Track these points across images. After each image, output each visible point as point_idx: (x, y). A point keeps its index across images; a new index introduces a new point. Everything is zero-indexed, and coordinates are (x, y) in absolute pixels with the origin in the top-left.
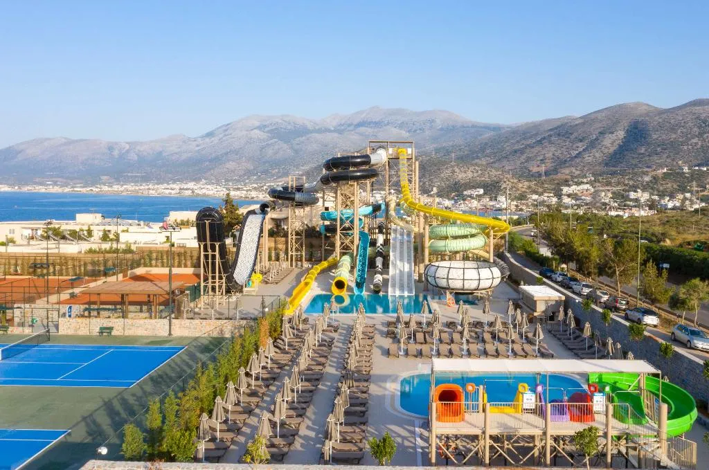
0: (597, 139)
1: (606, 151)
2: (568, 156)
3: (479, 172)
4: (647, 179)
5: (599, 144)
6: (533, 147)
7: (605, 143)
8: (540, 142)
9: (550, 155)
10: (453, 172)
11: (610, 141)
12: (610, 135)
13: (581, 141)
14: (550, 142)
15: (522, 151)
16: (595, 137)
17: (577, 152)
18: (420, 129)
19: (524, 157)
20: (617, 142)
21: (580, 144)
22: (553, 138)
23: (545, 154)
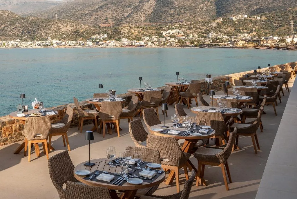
0: (139, 6)
1: (147, 13)
2: (122, 17)
3: (75, 26)
4: (214, 25)
5: (141, 8)
6: (97, 12)
7: (144, 8)
8: (101, 8)
9: (110, 16)
10: (59, 27)
11: (148, 7)
12: (147, 3)
13: (129, 7)
14: (108, 8)
15: (90, 15)
16: (137, 4)
17: (127, 14)
18: (3, 5)
19: (92, 18)
20: (152, 7)
21: (129, 9)
22: (109, 6)
23: (106, 16)
